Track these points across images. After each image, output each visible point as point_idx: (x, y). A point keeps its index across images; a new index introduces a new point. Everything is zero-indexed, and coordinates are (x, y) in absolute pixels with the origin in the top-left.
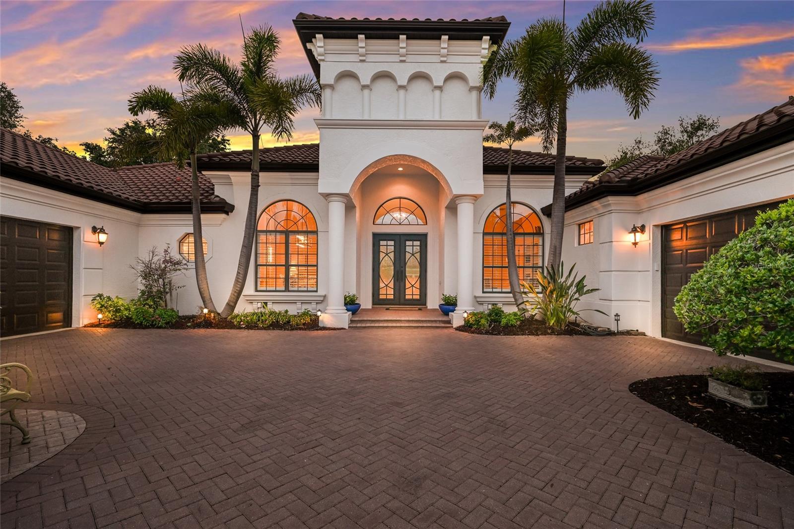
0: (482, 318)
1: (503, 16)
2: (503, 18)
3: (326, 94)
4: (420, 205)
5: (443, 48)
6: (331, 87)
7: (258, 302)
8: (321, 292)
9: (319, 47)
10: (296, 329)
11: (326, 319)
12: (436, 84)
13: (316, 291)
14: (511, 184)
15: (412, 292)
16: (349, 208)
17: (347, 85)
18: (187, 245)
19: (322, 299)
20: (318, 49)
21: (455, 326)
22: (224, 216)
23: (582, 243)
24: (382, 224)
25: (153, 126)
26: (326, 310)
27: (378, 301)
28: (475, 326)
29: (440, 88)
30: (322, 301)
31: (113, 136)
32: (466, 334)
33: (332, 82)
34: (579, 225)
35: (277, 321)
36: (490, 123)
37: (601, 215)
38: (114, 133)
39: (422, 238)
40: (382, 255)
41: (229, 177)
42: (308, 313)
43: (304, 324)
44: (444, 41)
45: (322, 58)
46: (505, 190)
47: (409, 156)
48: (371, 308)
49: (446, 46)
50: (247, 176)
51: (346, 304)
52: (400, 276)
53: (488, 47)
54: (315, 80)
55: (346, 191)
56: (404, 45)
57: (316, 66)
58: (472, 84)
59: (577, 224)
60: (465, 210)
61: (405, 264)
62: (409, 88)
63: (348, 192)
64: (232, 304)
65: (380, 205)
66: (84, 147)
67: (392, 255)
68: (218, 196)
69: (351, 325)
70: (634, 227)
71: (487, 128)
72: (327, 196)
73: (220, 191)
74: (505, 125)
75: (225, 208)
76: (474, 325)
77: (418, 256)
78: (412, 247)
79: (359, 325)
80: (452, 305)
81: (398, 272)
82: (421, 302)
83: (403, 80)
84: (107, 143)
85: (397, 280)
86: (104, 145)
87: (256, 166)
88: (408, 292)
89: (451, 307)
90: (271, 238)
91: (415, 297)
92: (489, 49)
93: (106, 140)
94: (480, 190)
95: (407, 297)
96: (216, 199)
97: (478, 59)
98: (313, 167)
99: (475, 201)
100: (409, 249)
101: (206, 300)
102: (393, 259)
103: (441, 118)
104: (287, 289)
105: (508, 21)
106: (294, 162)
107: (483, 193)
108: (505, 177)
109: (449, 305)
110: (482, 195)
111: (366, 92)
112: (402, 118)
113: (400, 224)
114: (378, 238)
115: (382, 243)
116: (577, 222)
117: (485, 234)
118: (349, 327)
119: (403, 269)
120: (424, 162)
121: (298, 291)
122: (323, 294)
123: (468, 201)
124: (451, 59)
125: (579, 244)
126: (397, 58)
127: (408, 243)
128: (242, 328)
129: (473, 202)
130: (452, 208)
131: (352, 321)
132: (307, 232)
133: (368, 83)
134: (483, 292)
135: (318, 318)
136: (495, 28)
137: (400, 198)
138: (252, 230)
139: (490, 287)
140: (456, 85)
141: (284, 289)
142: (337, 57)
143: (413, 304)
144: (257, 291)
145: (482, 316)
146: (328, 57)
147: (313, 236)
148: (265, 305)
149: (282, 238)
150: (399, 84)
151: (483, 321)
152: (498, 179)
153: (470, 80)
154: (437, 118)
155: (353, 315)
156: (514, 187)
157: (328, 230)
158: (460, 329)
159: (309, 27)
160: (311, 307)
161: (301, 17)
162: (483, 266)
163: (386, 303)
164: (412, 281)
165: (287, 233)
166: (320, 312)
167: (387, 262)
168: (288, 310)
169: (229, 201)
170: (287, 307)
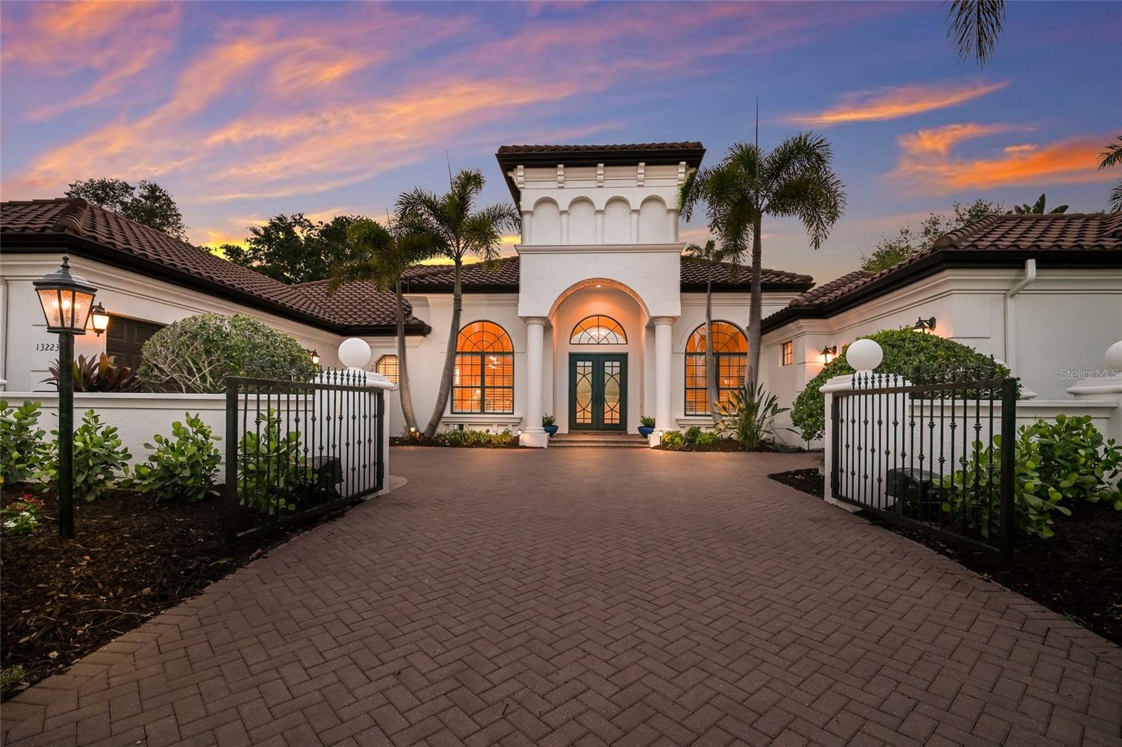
0: (676, 436)
1: (699, 143)
2: (699, 145)
3: (526, 218)
4: (619, 322)
5: (640, 174)
6: (531, 213)
7: (455, 424)
8: (517, 414)
9: (519, 176)
10: (498, 447)
11: (526, 438)
12: (633, 208)
13: (513, 413)
14: (712, 302)
15: (612, 416)
16: (547, 328)
17: (546, 210)
18: (384, 366)
19: (518, 421)
20: (519, 178)
21: (652, 446)
22: (421, 338)
23: (786, 363)
24: (579, 344)
25: (300, 222)
26: (525, 430)
27: (574, 426)
28: (671, 445)
29: (637, 211)
30: (519, 423)
31: (255, 236)
32: (661, 451)
33: (531, 208)
34: (783, 345)
35: (478, 441)
36: (688, 246)
37: (797, 336)
38: (256, 232)
39: (622, 358)
40: (579, 377)
41: (426, 299)
42: (508, 433)
43: (505, 443)
44: (641, 168)
45: (522, 186)
46: (705, 309)
47: (607, 279)
48: (567, 432)
49: (643, 171)
50: (450, 298)
51: (544, 426)
52: (598, 399)
53: (684, 171)
54: (514, 206)
55: (546, 314)
56: (602, 172)
57: (516, 194)
58: (669, 207)
59: (781, 344)
60: (663, 331)
61: (604, 386)
62: (607, 212)
63: (547, 315)
64: (434, 424)
65: (576, 323)
66: (224, 250)
67: (589, 377)
68: (415, 318)
69: (550, 445)
70: (826, 349)
71: (684, 250)
72: (526, 318)
73: (418, 313)
74: (703, 246)
75: (422, 330)
76: (669, 443)
77: (618, 377)
78: (611, 368)
79: (558, 445)
80: (651, 427)
81: (596, 394)
82: (621, 427)
83: (600, 205)
84: (248, 244)
85: (596, 403)
86: (245, 247)
87: (458, 289)
88: (607, 415)
89: (650, 429)
90: (468, 359)
91: (614, 422)
92: (685, 173)
93: (248, 241)
94: (676, 311)
95: (606, 422)
96: (414, 321)
97: (676, 182)
98: (515, 289)
99: (674, 322)
100: (608, 370)
101: (410, 421)
102: (590, 381)
103: (638, 242)
104: (483, 412)
105: (704, 148)
106: (492, 284)
107: (681, 314)
108: (705, 296)
109: (648, 426)
110: (679, 317)
111: (564, 217)
112: (599, 243)
113: (598, 344)
114: (574, 358)
115: (579, 363)
116: (782, 342)
117: (686, 354)
118: (548, 446)
119: (602, 391)
120: (621, 284)
121: (493, 413)
122: (520, 416)
123: (666, 322)
124: (648, 183)
125: (784, 364)
126: (594, 184)
127: (607, 364)
128: (446, 446)
129: (671, 323)
130: (651, 328)
131: (550, 442)
132: (503, 354)
133: (566, 209)
134: (686, 415)
135: (518, 438)
136: (691, 154)
137: (599, 316)
138: (453, 352)
139: (691, 409)
140: (653, 208)
141: (479, 411)
142: (535, 185)
143: (612, 428)
144: (452, 413)
145: (677, 434)
146: (528, 185)
147: (509, 358)
148: (461, 427)
149: (478, 359)
150: (597, 209)
151: (677, 439)
152: (700, 297)
153: (667, 203)
154: (634, 242)
155: (551, 435)
156: (718, 305)
157: (525, 352)
158: (656, 448)
159: (510, 159)
160: (510, 428)
161: (503, 149)
162: (686, 389)
163: (584, 428)
164: (612, 404)
165: (483, 355)
166: (519, 432)
167: (584, 385)
168: (488, 431)
169: (427, 323)
170: (487, 428)
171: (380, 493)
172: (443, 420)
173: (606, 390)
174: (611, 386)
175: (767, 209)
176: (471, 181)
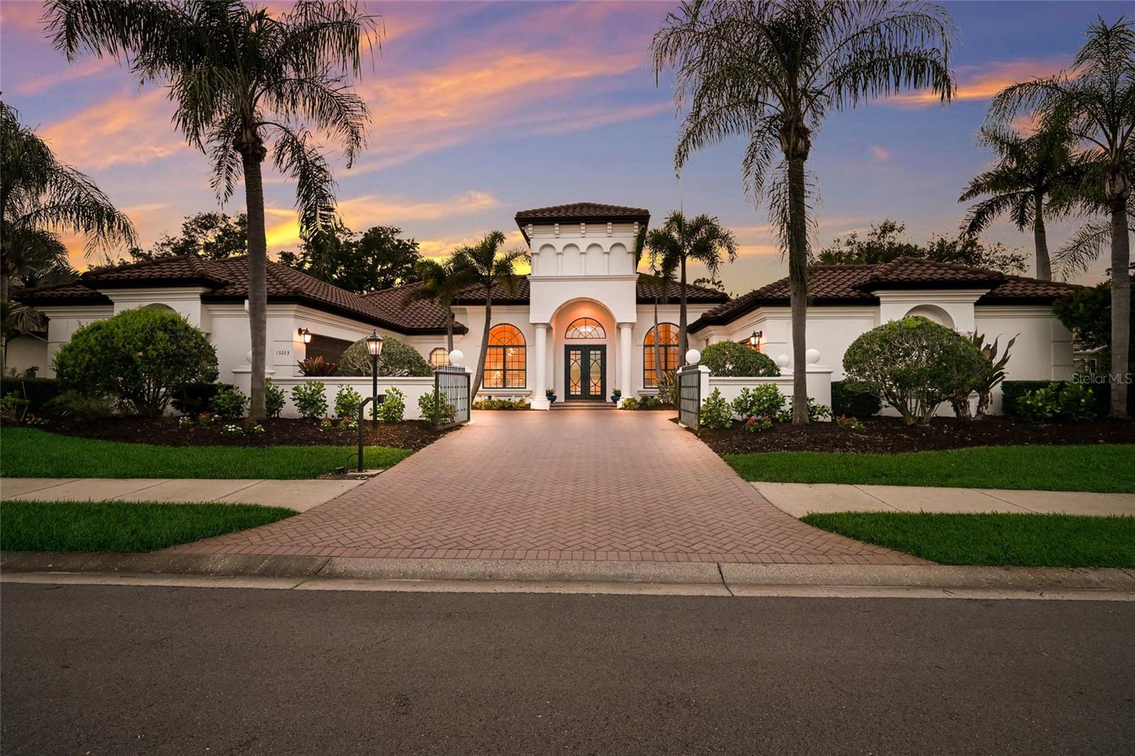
1: (646, 210)
2: (647, 212)
3: (534, 258)
4: (599, 322)
5: (609, 230)
6: (537, 254)
7: (485, 395)
8: (528, 388)
10: (516, 410)
11: (535, 404)
12: (605, 251)
13: (525, 388)
14: (658, 310)
15: (595, 389)
16: (549, 328)
17: (547, 252)
18: (435, 356)
20: (529, 231)
21: (618, 408)
22: (461, 336)
24: (572, 338)
26: (534, 398)
27: (568, 396)
28: (629, 406)
29: (608, 253)
30: (530, 394)
32: (624, 411)
33: (538, 250)
39: (602, 348)
40: (572, 362)
41: (465, 309)
42: (522, 401)
43: (521, 407)
44: (610, 225)
45: (533, 236)
46: (654, 314)
48: (563, 400)
49: (611, 228)
50: (483, 308)
51: (547, 396)
52: (585, 378)
53: (637, 228)
54: (528, 248)
55: (548, 322)
57: (528, 242)
58: (628, 251)
60: (626, 332)
61: (590, 368)
62: (588, 253)
65: (570, 324)
67: (579, 362)
68: (457, 323)
71: (638, 277)
72: (535, 324)
73: (459, 319)
75: (462, 330)
77: (599, 361)
78: (595, 355)
79: (557, 408)
80: (619, 395)
81: (584, 374)
82: (602, 397)
83: (583, 249)
85: (584, 380)
87: (489, 302)
88: (592, 389)
89: (618, 397)
90: (495, 350)
91: (597, 393)
94: (634, 319)
95: (591, 393)
96: (457, 325)
97: (632, 235)
98: (526, 302)
99: (633, 326)
100: (592, 357)
102: (580, 364)
103: (609, 274)
104: (504, 387)
105: (650, 214)
106: (511, 299)
107: (635, 321)
108: (653, 306)
109: (617, 395)
110: (636, 323)
111: (560, 256)
112: (583, 274)
113: (585, 338)
114: (568, 349)
115: (572, 352)
117: (645, 346)
118: (550, 409)
119: (588, 372)
120: (599, 302)
121: (512, 388)
122: (530, 389)
123: (627, 326)
124: (614, 235)
126: (579, 235)
129: (631, 327)
130: (619, 328)
131: (551, 406)
132: (518, 346)
133: (561, 251)
134: (644, 388)
135: (530, 404)
136: (641, 218)
137: (586, 318)
138: (486, 346)
139: (649, 384)
140: (618, 250)
141: (502, 386)
142: (541, 236)
143: (595, 398)
144: (483, 388)
145: (634, 400)
146: (536, 236)
147: (522, 349)
148: (490, 397)
149: (501, 350)
150: (581, 251)
151: (633, 403)
152: (650, 308)
153: (627, 248)
154: (606, 274)
155: (552, 402)
156: (661, 312)
157: (534, 345)
158: (620, 409)
159: (524, 220)
160: (524, 397)
161: (519, 214)
162: (644, 370)
163: (575, 398)
164: (595, 381)
165: (505, 347)
166: (531, 400)
167: (576, 367)
168: (510, 399)
169: (466, 326)
170: (508, 398)
171: (469, 423)
172: (478, 393)
173: (591, 370)
174: (595, 367)
175: (691, 253)
176: (497, 237)
